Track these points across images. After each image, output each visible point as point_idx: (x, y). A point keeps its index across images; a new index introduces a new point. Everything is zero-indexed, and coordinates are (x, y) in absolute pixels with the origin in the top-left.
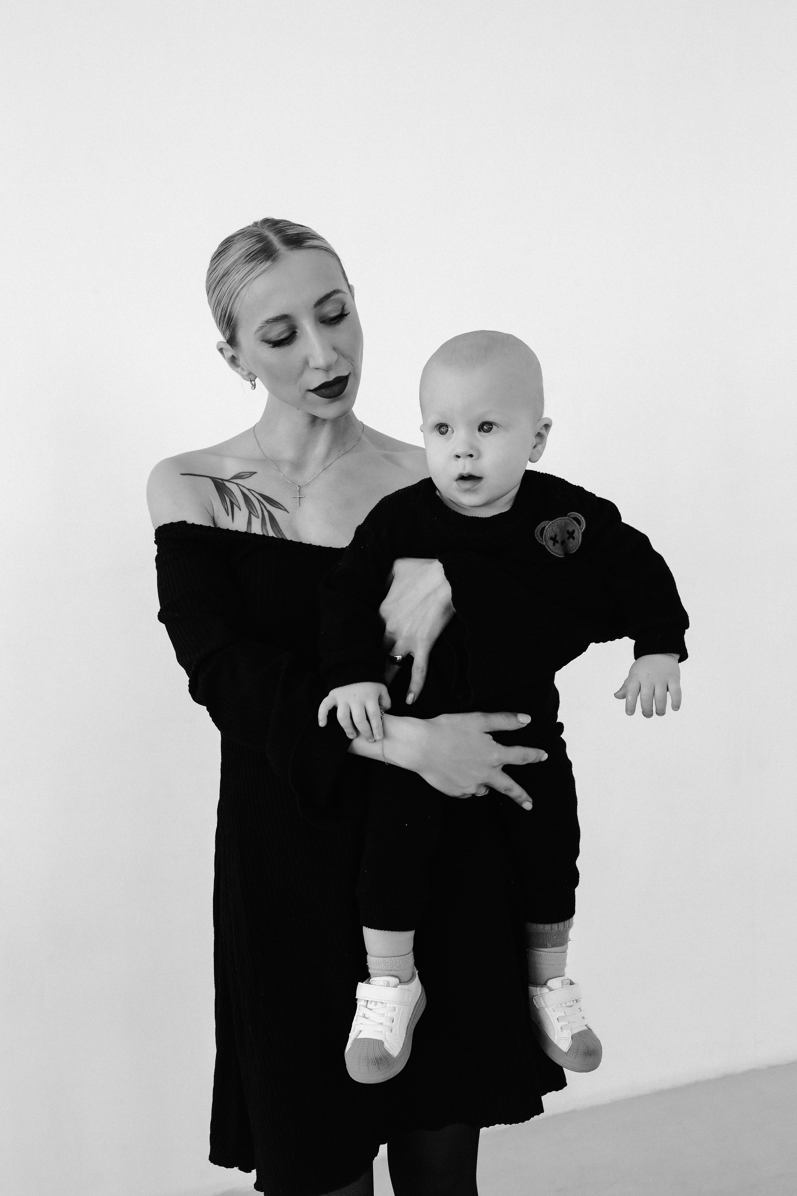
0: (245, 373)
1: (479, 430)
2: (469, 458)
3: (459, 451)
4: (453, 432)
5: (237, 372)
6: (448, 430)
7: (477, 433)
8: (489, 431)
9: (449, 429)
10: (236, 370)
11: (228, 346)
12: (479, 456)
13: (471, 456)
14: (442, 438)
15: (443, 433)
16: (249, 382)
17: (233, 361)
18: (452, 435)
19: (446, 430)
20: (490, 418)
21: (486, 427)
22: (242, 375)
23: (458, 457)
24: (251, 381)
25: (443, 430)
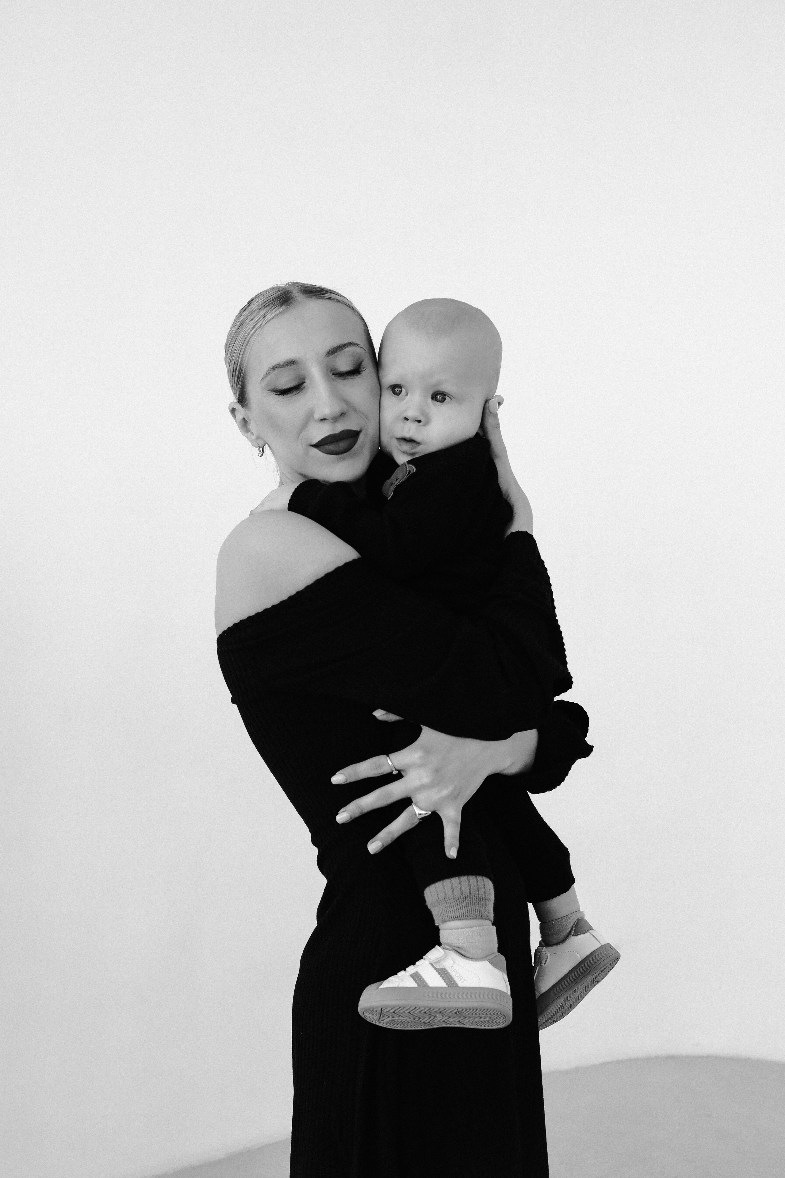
0: (254, 437)
1: (432, 398)
2: (416, 423)
3: (410, 414)
4: (407, 394)
5: (247, 437)
6: (401, 390)
7: (430, 400)
8: (443, 400)
9: (403, 390)
10: (245, 435)
11: (238, 407)
12: (427, 423)
13: (419, 421)
14: (395, 398)
15: (398, 394)
16: (257, 449)
17: (245, 423)
18: (406, 397)
19: (399, 391)
20: (446, 388)
21: (439, 396)
22: (251, 441)
23: (406, 419)
24: (260, 447)
25: (397, 390)
